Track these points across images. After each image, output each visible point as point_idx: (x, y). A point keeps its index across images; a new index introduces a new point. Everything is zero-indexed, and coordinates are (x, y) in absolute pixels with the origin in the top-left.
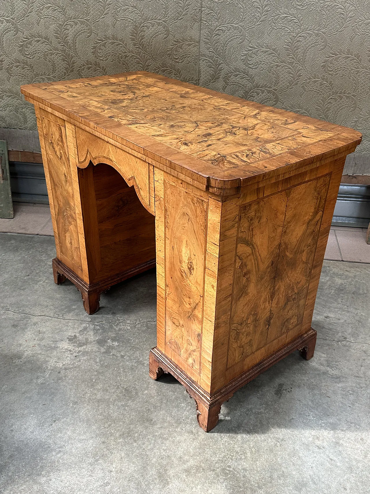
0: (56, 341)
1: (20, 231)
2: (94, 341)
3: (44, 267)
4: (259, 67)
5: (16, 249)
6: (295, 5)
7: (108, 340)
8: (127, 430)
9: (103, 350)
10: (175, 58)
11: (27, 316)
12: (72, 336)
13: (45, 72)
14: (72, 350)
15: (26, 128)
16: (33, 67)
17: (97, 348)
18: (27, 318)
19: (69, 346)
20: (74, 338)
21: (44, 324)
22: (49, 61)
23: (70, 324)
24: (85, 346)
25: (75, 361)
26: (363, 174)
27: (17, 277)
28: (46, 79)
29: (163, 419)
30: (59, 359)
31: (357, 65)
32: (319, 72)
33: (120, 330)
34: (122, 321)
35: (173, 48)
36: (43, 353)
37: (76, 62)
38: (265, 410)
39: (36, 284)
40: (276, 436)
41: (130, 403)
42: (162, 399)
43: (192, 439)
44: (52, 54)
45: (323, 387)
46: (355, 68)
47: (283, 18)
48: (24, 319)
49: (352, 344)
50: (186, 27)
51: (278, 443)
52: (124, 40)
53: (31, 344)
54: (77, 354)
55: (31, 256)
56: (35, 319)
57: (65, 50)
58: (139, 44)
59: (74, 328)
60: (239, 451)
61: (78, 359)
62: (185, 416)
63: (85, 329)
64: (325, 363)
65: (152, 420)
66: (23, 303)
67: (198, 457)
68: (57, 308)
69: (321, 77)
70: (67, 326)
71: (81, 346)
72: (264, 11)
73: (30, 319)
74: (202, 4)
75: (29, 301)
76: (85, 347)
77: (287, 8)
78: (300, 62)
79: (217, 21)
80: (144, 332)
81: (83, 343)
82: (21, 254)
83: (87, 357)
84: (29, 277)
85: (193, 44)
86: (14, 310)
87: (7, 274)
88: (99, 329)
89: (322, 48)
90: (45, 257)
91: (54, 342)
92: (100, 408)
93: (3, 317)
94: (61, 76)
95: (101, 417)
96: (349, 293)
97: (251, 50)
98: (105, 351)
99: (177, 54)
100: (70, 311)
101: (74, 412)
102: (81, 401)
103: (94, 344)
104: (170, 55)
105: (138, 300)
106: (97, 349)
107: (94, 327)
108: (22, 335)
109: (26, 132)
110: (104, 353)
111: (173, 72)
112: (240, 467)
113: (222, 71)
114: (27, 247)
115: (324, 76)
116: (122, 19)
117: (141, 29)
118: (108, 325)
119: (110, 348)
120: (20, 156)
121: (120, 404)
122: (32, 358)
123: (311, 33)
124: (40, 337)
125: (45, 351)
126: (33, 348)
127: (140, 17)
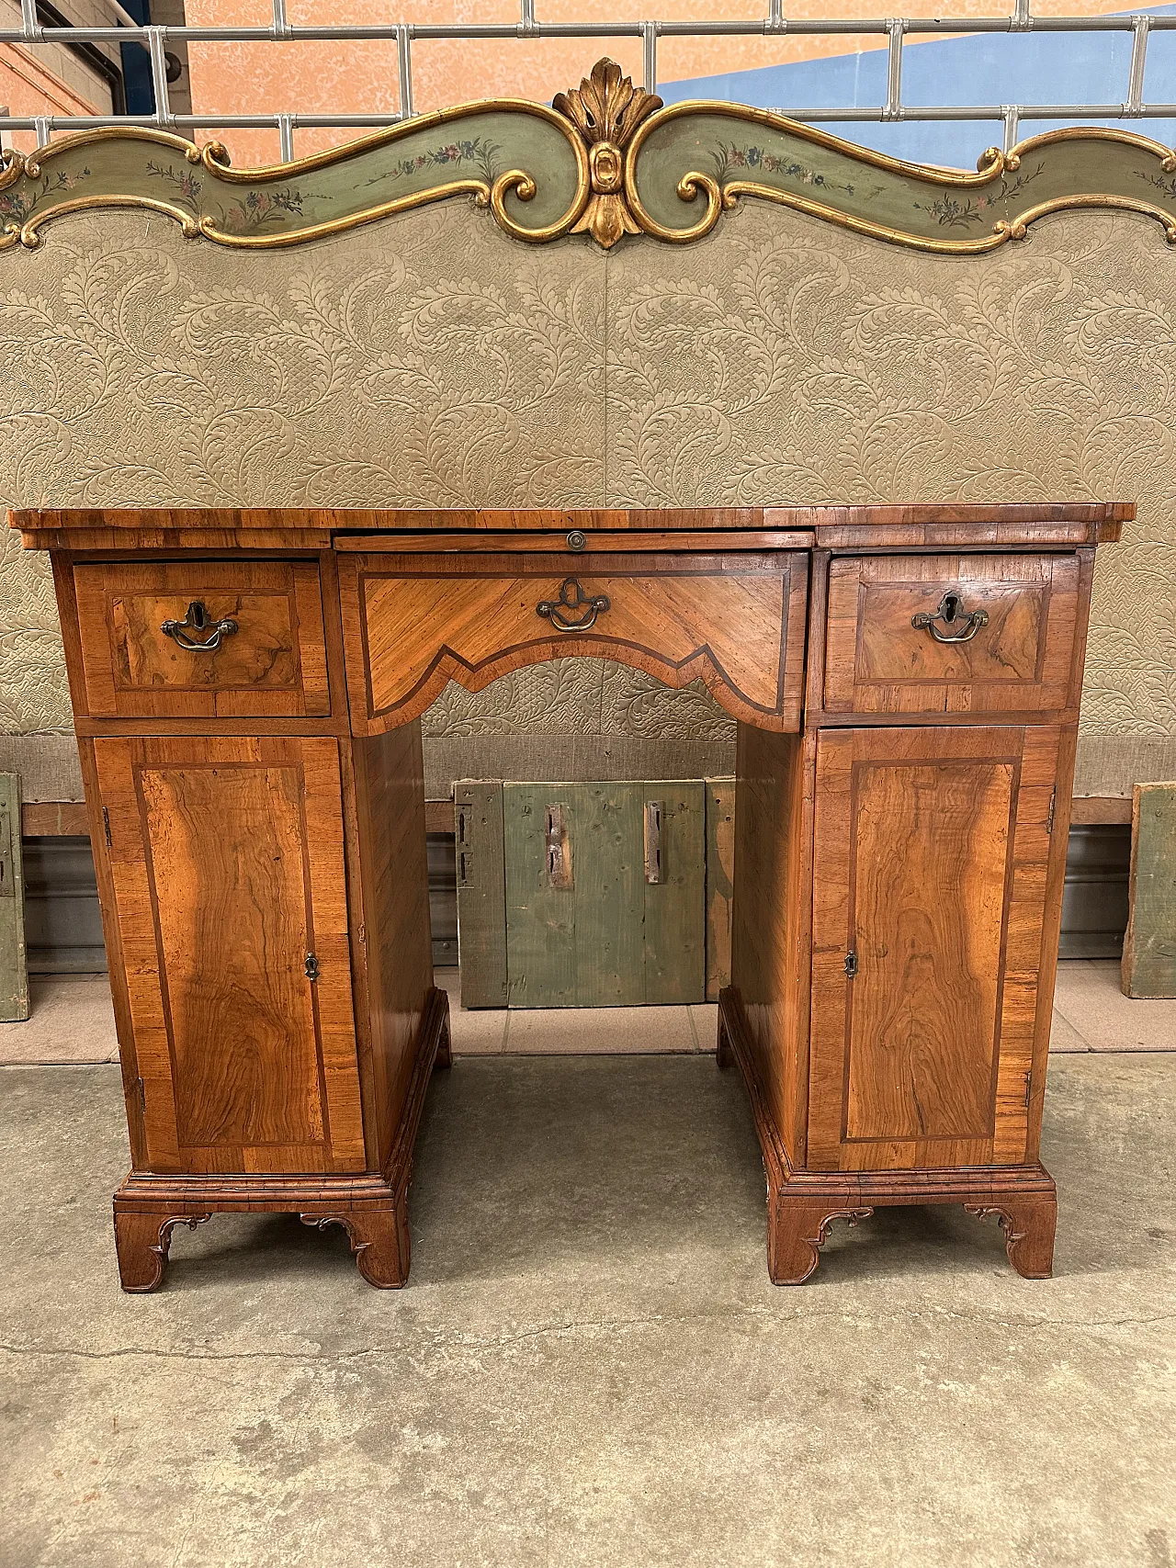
0: (188, 1461)
1: (48, 1057)
2: (346, 1440)
6: (857, 350)
7: (403, 1426)
9: (388, 1478)
10: (536, 501)
11: (62, 1359)
12: (253, 1428)
14: (257, 1494)
17: (363, 1471)
18: (62, 1367)
19: (243, 1478)
20: (260, 1439)
21: (136, 1388)
23: (240, 1376)
24: (312, 1468)
25: (275, 1550)
26: (1087, 795)
27: (32, 1210)
30: (203, 1544)
31: (1037, 493)
33: (442, 1377)
34: (442, 1338)
35: (530, 475)
36: (130, 1527)
47: (828, 383)
48: (52, 1374)
50: (565, 416)
52: (389, 461)
53: (80, 1487)
54: (281, 1512)
55: (82, 1134)
56: (96, 1371)
57: (212, 495)
58: (434, 470)
59: (256, 1390)
61: (288, 1539)
63: (303, 1389)
66: (51, 1306)
68: (184, 1313)
70: (230, 1385)
71: (295, 1470)
72: (775, 367)
73: (74, 1371)
74: (607, 356)
75: (74, 1298)
76: (308, 1473)
77: (836, 355)
78: (886, 495)
79: (651, 397)
80: (539, 1373)
81: (301, 1454)
82: (48, 1128)
83: (324, 1521)
85: (587, 461)
86: (14, 1342)
88: (358, 1385)
89: (940, 455)
91: (177, 1466)
97: (749, 470)
98: (397, 1481)
99: (542, 489)
100: (233, 1323)
103: (344, 1454)
104: (521, 491)
105: (485, 1248)
106: (364, 1478)
107: (338, 1377)
108: (42, 1449)
110: (398, 1490)
114: (71, 1104)
116: (382, 404)
117: (437, 428)
118: (392, 1361)
119: (414, 1465)
120: (59, 817)
122: (83, 1556)
123: (908, 418)
124: (116, 1451)
125: (139, 1516)
126: (89, 1508)
127: (434, 396)
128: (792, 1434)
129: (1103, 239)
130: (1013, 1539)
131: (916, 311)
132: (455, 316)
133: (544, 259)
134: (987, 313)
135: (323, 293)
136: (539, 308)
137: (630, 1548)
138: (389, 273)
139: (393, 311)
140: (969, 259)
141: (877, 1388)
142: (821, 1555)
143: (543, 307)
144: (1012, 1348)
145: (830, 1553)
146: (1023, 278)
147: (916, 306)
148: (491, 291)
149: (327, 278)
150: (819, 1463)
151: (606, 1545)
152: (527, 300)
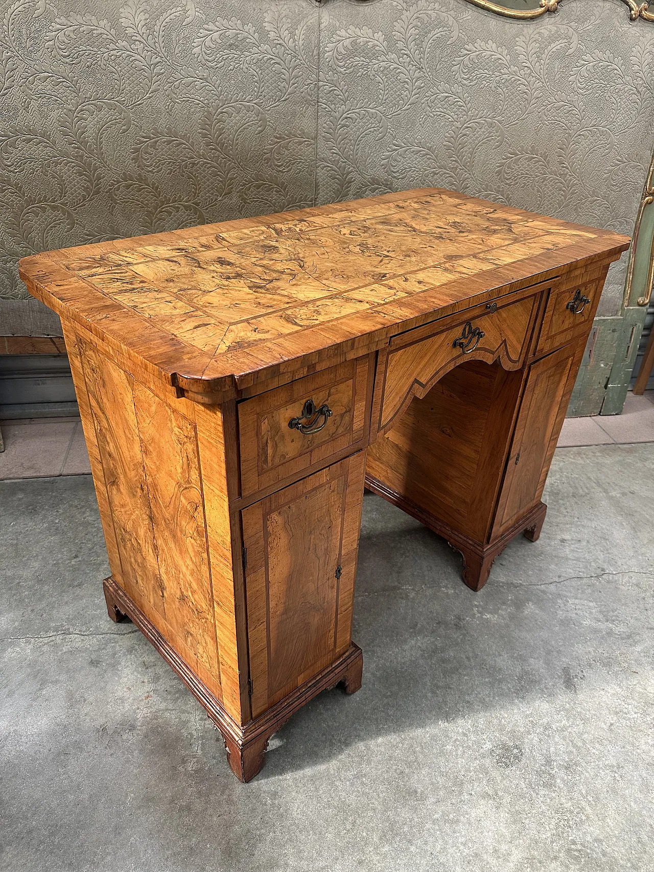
1: (26, 474)
3: (97, 535)
4: (408, 175)
5: (32, 510)
6: (460, 79)
8: (388, 824)
10: (277, 165)
13: (45, 197)
15: (15, 297)
16: (21, 187)
22: (53, 175)
27: (58, 563)
28: (48, 208)
29: (432, 784)
31: (543, 169)
32: (492, 181)
35: (273, 148)
36: (170, 706)
37: (104, 177)
38: (568, 720)
39: (98, 570)
40: (607, 762)
41: (365, 768)
42: (412, 746)
43: (494, 810)
44: (57, 164)
45: (620, 659)
46: (541, 173)
47: (443, 99)
48: (106, 644)
49: (616, 578)
50: (294, 114)
51: (616, 775)
52: (189, 137)
53: (141, 693)
55: (65, 519)
56: (126, 641)
57: (82, 156)
58: (216, 144)
60: (572, 808)
62: (462, 768)
64: (601, 617)
65: (416, 792)
67: (521, 841)
69: (495, 189)
72: (414, 88)
74: (319, 76)
77: (448, 83)
78: (467, 167)
79: (344, 103)
82: (45, 516)
84: (78, 559)
85: (306, 141)
86: (80, 631)
87: (35, 561)
89: (497, 145)
90: (91, 516)
92: (321, 792)
93: (65, 650)
94: (77, 201)
95: (330, 810)
96: (568, 497)
97: (396, 150)
99: (280, 159)
101: (282, 815)
102: (282, 788)
104: (268, 159)
108: (117, 679)
109: (16, 303)
111: (273, 188)
112: (589, 838)
113: (352, 183)
114: (51, 502)
115: (499, 187)
116: (184, 100)
117: (218, 117)
120: (6, 344)
121: (350, 774)
122: (155, 721)
123: (482, 123)
124: (150, 676)
125: (172, 703)
126: (149, 702)
127: (216, 97)
128: (429, 642)
129: (597, 17)
130: (516, 676)
131: (493, 57)
132: (228, 44)
133: (281, 6)
134: (530, 60)
135: (143, 23)
136: (279, 42)
137: (375, 694)
138: (185, 11)
139: (189, 38)
140: (524, 23)
141: (460, 619)
142: (447, 689)
143: (281, 42)
144: (510, 598)
145: (450, 688)
146: (553, 38)
147: (493, 53)
148: (249, 27)
149: (145, 11)
150: (441, 653)
151: (366, 694)
152: (272, 35)
